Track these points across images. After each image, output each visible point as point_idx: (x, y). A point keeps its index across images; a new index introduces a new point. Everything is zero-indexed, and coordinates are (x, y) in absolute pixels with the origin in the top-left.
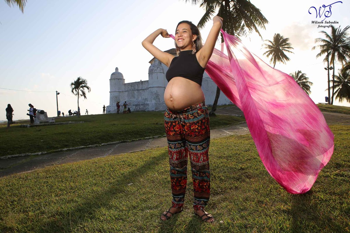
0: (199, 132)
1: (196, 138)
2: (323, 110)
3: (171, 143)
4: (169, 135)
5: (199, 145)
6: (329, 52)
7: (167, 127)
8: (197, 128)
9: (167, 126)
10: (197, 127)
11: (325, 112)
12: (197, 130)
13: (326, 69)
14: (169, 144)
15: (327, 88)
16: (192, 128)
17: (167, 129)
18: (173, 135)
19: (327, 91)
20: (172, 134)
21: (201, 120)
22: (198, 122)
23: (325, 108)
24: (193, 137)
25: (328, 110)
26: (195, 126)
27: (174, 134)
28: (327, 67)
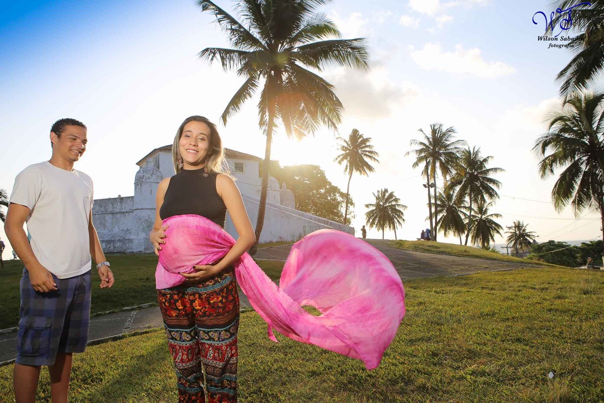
0: (224, 308)
1: (219, 318)
2: (425, 250)
3: (173, 331)
4: (169, 316)
5: (225, 330)
6: (428, 161)
7: (164, 303)
8: (221, 301)
9: (164, 301)
10: (220, 298)
11: (428, 254)
12: (220, 305)
13: (425, 186)
14: (170, 332)
15: (428, 215)
16: (212, 302)
17: (165, 305)
18: (176, 316)
19: (429, 221)
20: (174, 315)
21: (227, 287)
22: (222, 290)
23: (428, 248)
24: (215, 316)
25: (432, 251)
26: (218, 298)
27: (178, 314)
28: (426, 184)
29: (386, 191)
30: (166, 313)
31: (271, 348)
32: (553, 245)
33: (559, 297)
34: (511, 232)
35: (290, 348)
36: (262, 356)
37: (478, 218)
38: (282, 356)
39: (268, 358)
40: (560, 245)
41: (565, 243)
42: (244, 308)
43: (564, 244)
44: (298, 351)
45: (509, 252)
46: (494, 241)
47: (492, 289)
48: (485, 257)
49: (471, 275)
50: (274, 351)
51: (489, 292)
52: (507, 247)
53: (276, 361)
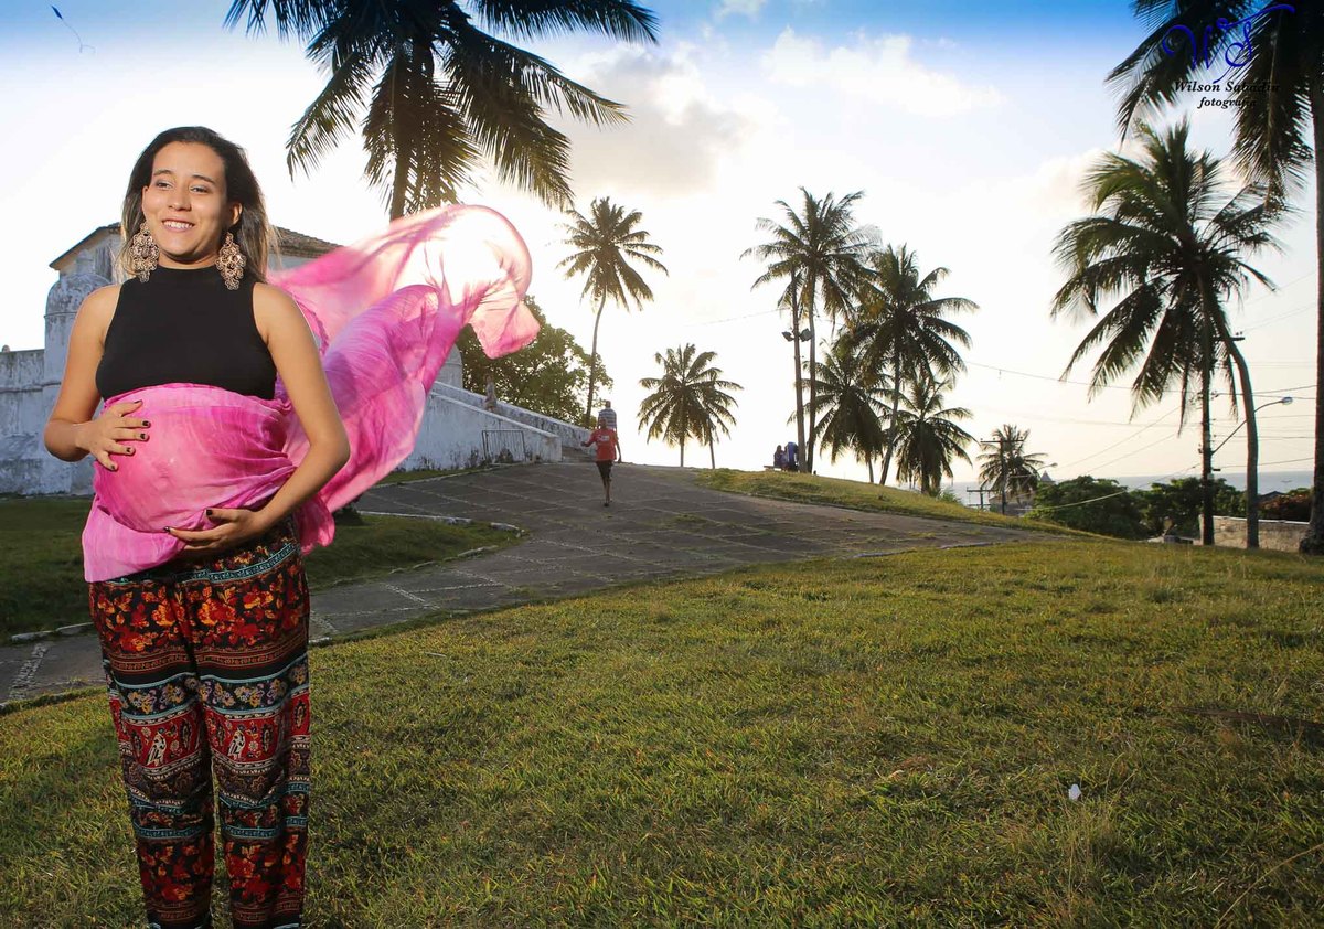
0: (277, 622)
1: (265, 648)
2: (784, 494)
3: (133, 690)
4: (126, 652)
6: (796, 274)
7: (113, 617)
8: (272, 606)
9: (112, 610)
10: (270, 599)
11: (792, 505)
12: (269, 615)
13: (787, 335)
14: (125, 692)
15: (794, 408)
16: (248, 606)
17: (114, 623)
18: (147, 648)
19: (794, 425)
20: (140, 647)
21: (284, 569)
22: (272, 578)
23: (791, 489)
24: (252, 646)
25: (800, 497)
26: (263, 598)
27: (153, 641)
28: (790, 331)
29: (691, 350)
30: (113, 644)
31: (392, 734)
32: (1087, 488)
33: (1099, 609)
34: (991, 456)
35: (441, 732)
36: (369, 753)
37: (912, 419)
38: (420, 753)
39: (384, 760)
40: (1105, 487)
41: (1115, 481)
42: (327, 635)
43: (1113, 484)
44: (461, 741)
45: (986, 501)
46: (950, 474)
47: (943, 589)
48: (928, 514)
49: (892, 558)
50: (401, 741)
51: (934, 596)
52: (981, 490)
53: (403, 765)
